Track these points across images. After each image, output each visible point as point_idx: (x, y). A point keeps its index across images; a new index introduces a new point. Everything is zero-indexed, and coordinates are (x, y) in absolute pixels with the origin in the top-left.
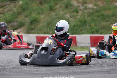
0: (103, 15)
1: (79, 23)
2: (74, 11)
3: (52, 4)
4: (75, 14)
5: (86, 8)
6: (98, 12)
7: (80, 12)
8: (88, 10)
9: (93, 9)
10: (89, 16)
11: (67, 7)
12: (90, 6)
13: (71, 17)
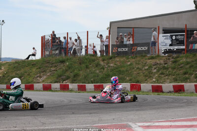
0: (120, 71)
1: (105, 76)
2: (101, 69)
3: (88, 64)
4: (102, 70)
5: (109, 67)
6: (117, 68)
7: (105, 69)
8: (111, 68)
9: (113, 67)
10: (111, 71)
11: (97, 66)
12: (112, 65)
13: (100, 72)
